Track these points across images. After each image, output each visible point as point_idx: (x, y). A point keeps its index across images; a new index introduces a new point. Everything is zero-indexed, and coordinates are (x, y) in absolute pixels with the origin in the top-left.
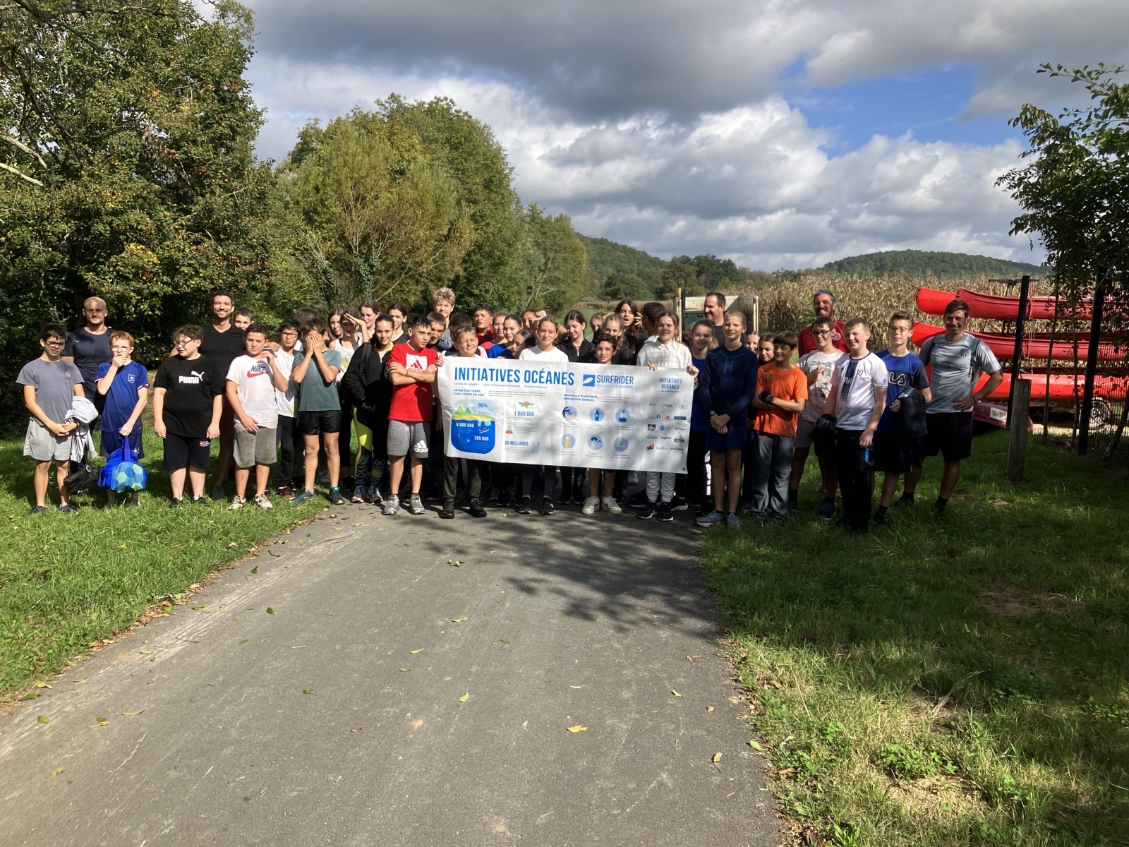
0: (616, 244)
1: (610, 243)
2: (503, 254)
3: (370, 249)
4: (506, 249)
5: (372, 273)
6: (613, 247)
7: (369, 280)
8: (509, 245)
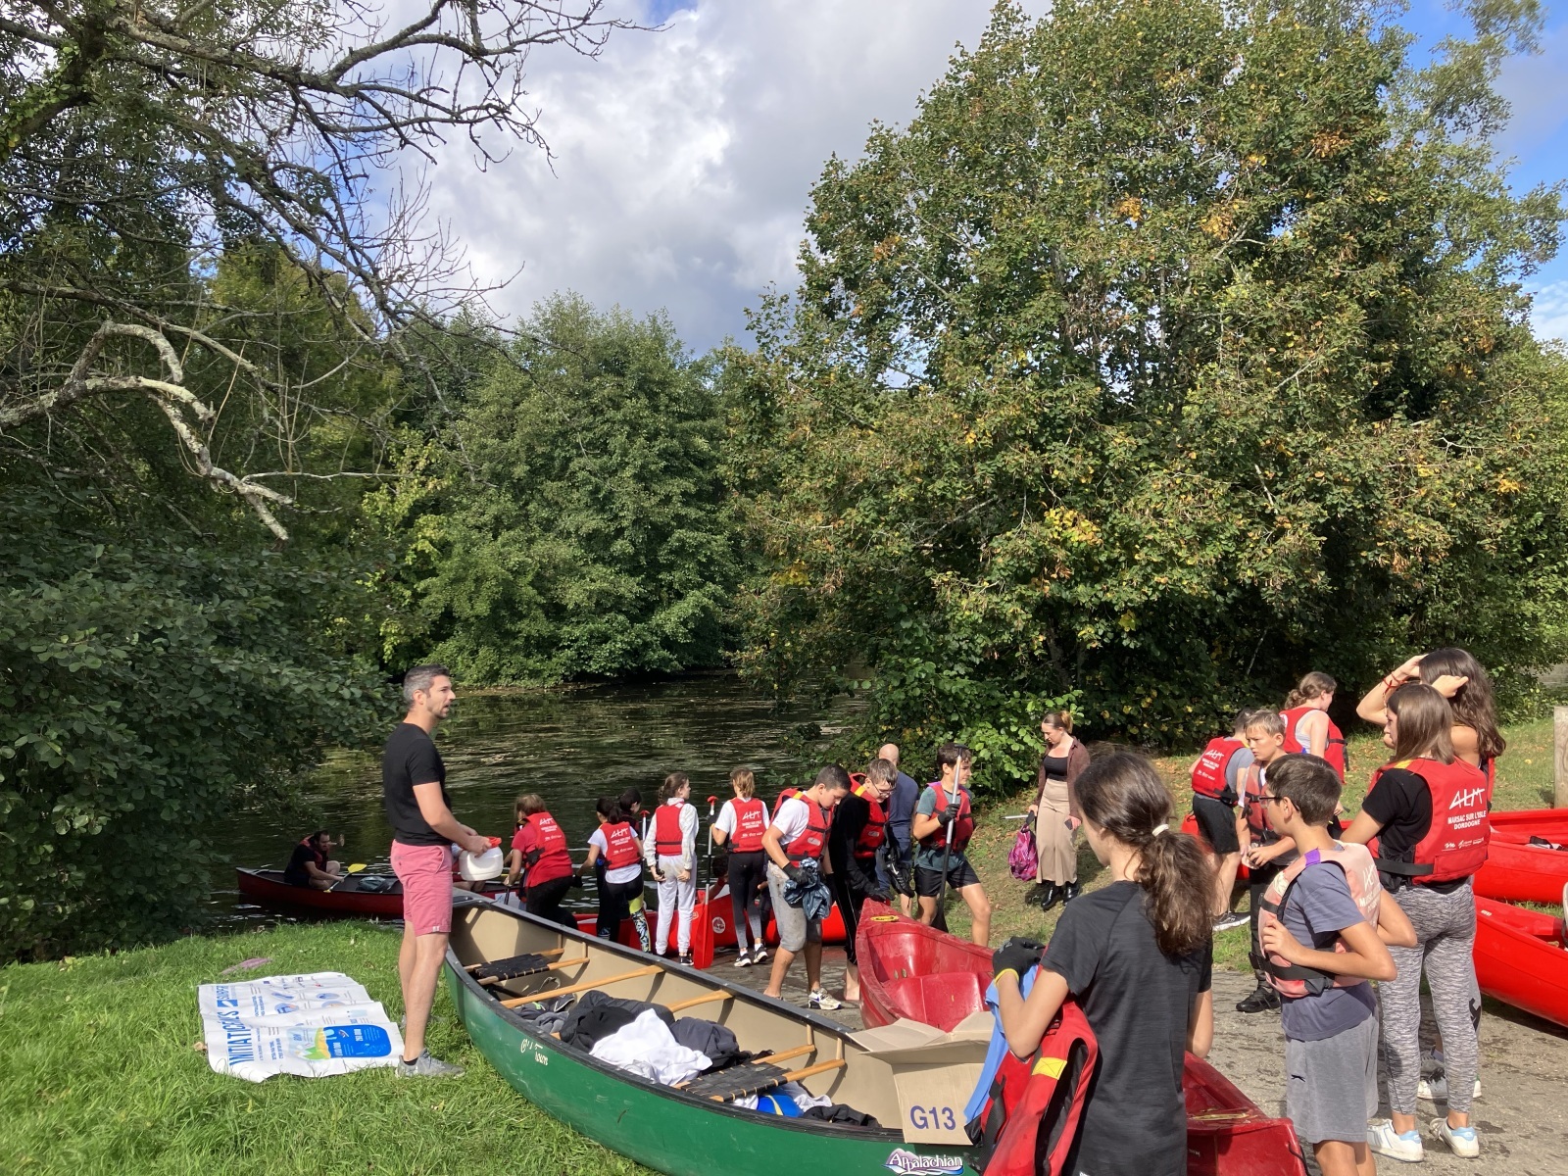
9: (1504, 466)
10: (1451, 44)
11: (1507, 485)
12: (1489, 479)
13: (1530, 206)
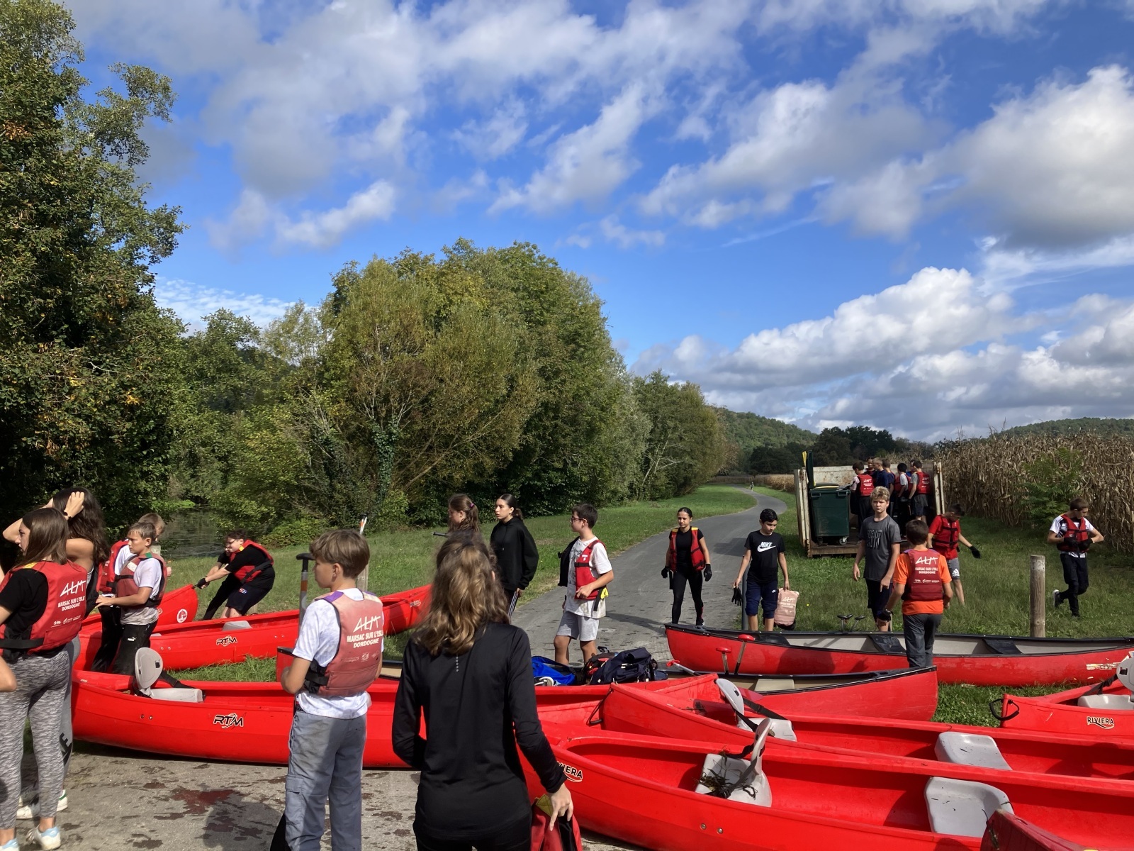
0: (764, 418)
1: (758, 418)
2: (593, 419)
3: (389, 412)
4: (597, 412)
5: (391, 443)
6: (761, 421)
7: (386, 452)
8: (603, 409)
9: (130, 387)
10: (110, 94)
11: (131, 399)
12: (120, 394)
13: (157, 217)
